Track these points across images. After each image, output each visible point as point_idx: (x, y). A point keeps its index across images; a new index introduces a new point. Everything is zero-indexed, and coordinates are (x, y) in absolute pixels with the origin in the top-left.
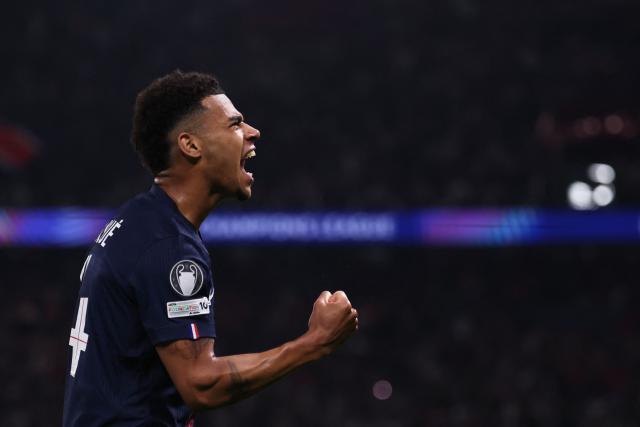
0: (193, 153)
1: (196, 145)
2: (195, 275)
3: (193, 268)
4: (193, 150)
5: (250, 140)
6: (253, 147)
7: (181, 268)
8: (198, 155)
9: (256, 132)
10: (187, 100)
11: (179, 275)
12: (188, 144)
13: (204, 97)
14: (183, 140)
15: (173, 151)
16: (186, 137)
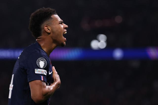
0: (49, 31)
1: (49, 29)
2: (44, 62)
3: (44, 60)
4: (48, 30)
5: (65, 28)
6: (66, 30)
7: (40, 60)
8: (50, 32)
9: (67, 26)
10: (47, 16)
11: (40, 61)
12: (47, 28)
13: (52, 15)
14: (46, 27)
15: (43, 30)
16: (47, 26)
